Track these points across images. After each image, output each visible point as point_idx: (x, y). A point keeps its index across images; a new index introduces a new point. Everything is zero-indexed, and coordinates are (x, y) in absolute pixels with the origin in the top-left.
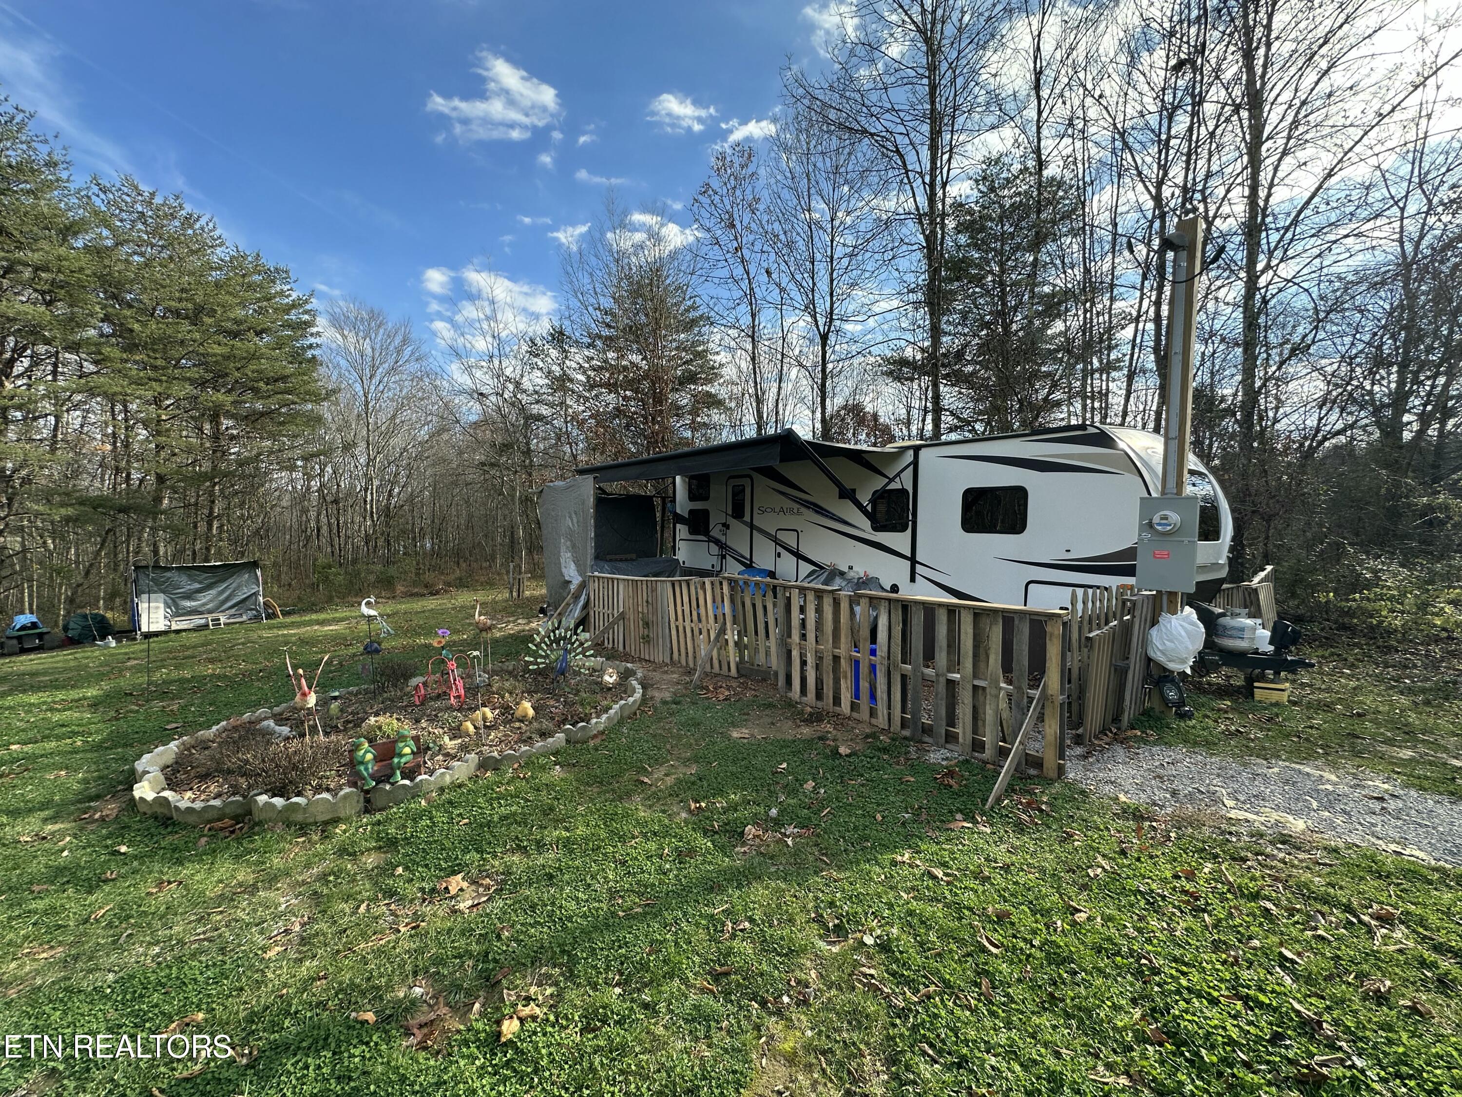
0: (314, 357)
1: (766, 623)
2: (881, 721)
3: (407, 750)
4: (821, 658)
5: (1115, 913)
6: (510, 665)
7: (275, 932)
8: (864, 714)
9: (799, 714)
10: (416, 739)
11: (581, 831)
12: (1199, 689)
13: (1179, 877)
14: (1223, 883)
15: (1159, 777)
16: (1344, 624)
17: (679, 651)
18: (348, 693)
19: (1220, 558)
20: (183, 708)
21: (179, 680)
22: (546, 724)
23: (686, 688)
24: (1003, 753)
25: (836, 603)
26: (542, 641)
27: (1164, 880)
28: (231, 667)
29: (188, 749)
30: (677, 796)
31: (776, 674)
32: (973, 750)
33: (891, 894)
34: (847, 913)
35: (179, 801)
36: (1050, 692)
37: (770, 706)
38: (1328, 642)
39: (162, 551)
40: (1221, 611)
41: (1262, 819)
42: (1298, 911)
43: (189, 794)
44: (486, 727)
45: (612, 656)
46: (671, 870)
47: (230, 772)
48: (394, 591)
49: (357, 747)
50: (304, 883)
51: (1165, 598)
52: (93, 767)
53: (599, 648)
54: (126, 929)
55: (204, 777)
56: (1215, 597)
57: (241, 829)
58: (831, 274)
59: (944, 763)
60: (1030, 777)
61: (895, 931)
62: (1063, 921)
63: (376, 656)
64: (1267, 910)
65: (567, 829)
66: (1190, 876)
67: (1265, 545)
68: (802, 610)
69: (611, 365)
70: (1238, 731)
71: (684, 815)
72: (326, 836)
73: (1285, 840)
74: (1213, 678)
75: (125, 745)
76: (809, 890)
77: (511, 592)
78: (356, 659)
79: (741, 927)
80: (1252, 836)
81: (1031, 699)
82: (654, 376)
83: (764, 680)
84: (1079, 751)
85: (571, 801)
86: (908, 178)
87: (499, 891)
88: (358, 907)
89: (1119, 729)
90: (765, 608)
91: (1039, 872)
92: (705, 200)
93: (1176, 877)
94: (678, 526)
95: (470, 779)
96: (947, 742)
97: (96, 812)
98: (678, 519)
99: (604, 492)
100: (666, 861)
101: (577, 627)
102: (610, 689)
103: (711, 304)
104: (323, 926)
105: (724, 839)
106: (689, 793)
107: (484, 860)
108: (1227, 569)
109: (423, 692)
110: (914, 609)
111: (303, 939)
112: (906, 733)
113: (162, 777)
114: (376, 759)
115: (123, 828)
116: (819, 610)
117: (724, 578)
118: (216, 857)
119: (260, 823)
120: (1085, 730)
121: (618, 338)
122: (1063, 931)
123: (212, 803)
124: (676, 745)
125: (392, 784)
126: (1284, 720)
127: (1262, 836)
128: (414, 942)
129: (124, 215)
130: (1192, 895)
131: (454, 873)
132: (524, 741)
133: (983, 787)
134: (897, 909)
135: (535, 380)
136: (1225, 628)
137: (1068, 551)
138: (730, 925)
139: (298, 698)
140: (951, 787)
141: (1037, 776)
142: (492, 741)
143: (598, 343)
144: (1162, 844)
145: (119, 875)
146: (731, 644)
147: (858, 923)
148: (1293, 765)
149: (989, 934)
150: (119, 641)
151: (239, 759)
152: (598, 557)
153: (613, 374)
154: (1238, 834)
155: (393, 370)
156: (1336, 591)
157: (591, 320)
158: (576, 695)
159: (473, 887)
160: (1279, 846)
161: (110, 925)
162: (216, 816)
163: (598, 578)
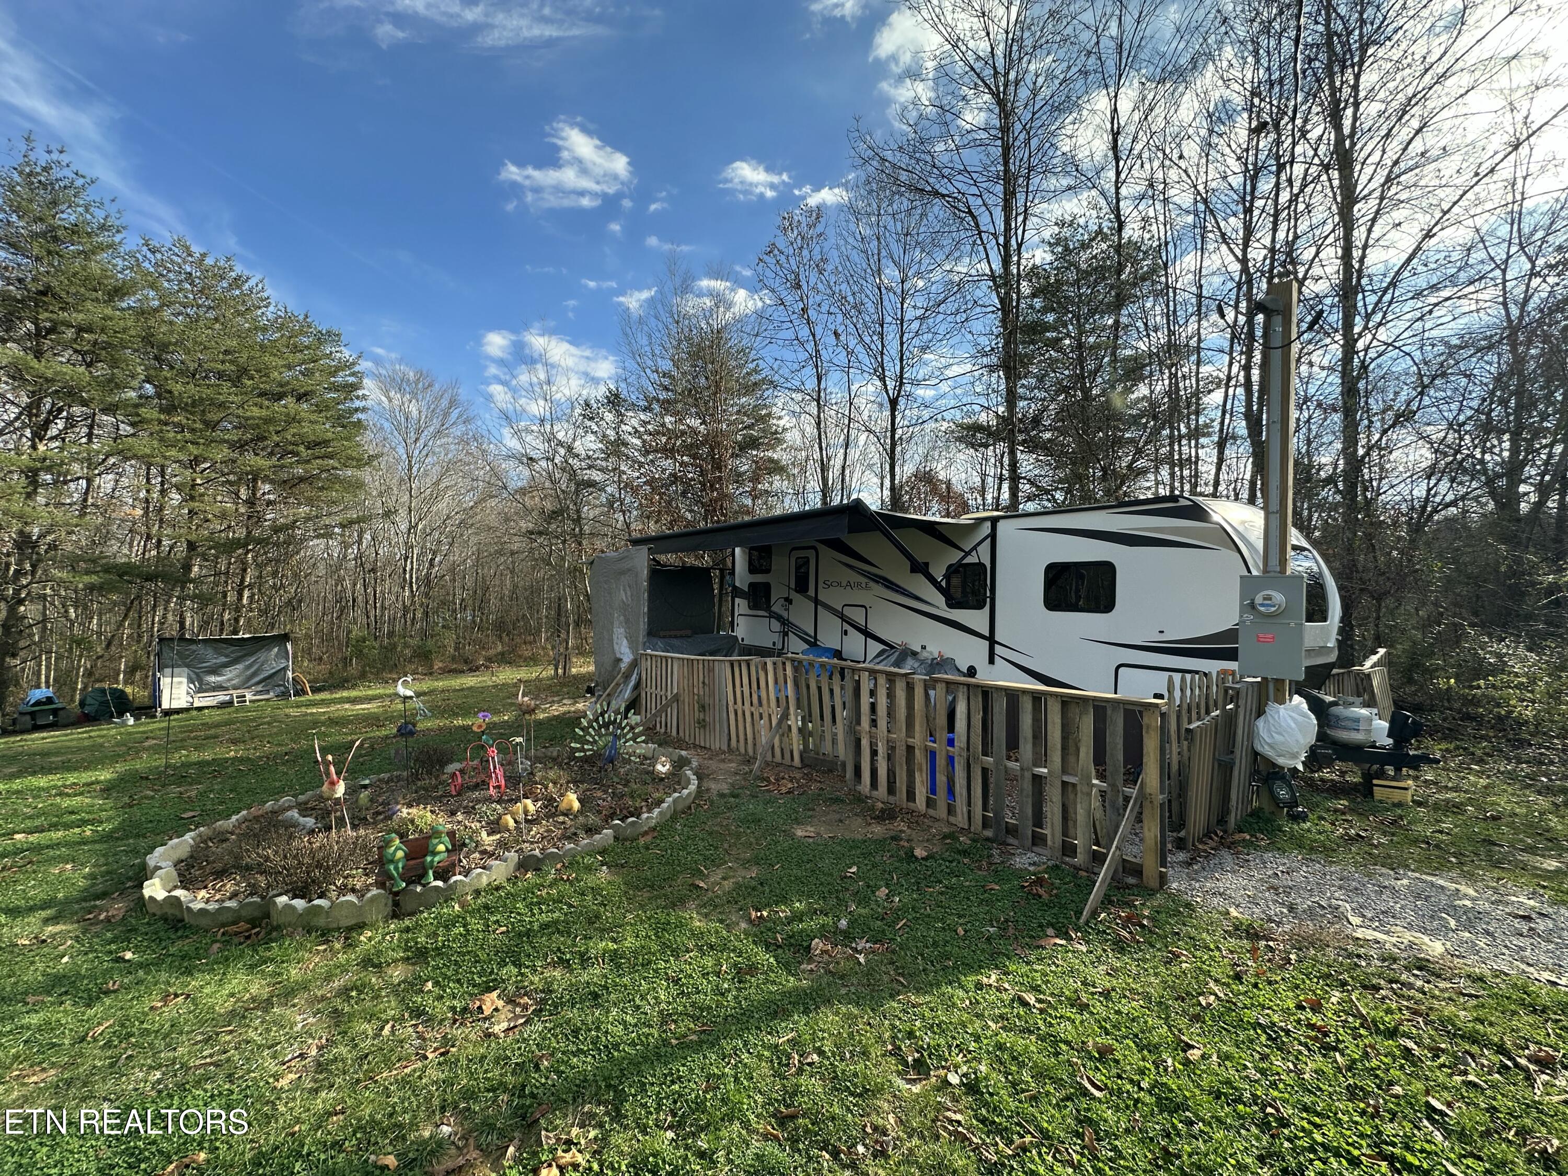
0: (359, 421)
1: (833, 707)
2: (960, 819)
3: (441, 848)
4: (893, 748)
5: (1233, 1050)
6: (554, 751)
7: (290, 1057)
8: (941, 811)
9: (869, 809)
10: (451, 834)
11: (630, 942)
12: (1311, 786)
13: (1303, 1008)
14: (1354, 1016)
15: (1272, 887)
16: (1468, 714)
17: (738, 736)
18: (379, 780)
19: (1328, 641)
20: (202, 794)
21: (199, 763)
22: (592, 819)
23: (745, 779)
24: (1099, 858)
25: (910, 688)
26: (590, 723)
27: (1286, 1011)
28: (255, 749)
29: (205, 842)
30: (736, 903)
31: (844, 765)
32: (1064, 854)
33: (978, 1024)
34: (929, 1045)
35: (192, 901)
36: (1148, 791)
37: (837, 800)
38: (1450, 734)
39: (188, 622)
40: (1332, 699)
41: (1394, 940)
42: (1443, 1051)
43: (203, 893)
44: (527, 821)
45: (664, 742)
46: (729, 990)
47: (248, 868)
48: (431, 667)
49: (388, 843)
50: (323, 998)
51: (1271, 686)
52: (102, 860)
53: (651, 733)
54: (126, 1049)
55: (220, 874)
56: (1324, 683)
57: (257, 934)
58: (901, 337)
59: (1032, 868)
60: (1128, 887)
61: (983, 1068)
62: (1174, 1058)
63: (410, 739)
64: (1408, 1050)
65: (614, 940)
66: (1316, 1007)
67: (1377, 626)
68: (872, 693)
69: (668, 429)
70: (1358, 835)
71: (743, 925)
72: (350, 945)
73: (1422, 965)
74: (1326, 774)
75: (137, 836)
76: (885, 1017)
77: (556, 669)
78: (388, 741)
79: (809, 1060)
80: (1384, 960)
81: (1127, 799)
82: (713, 441)
83: (831, 771)
84: (1182, 856)
85: (618, 908)
86: (981, 239)
87: (538, 1012)
88: (382, 1028)
89: (1225, 832)
90: (831, 691)
91: (1144, 999)
92: (770, 260)
93: (1300, 1007)
94: (737, 600)
95: (508, 880)
96: (1034, 844)
97: (101, 911)
98: (737, 592)
99: (658, 563)
100: (724, 980)
101: (627, 710)
102: (662, 779)
103: (775, 367)
104: (343, 1050)
105: (789, 954)
106: (749, 900)
107: (522, 975)
108: (1336, 652)
109: (460, 780)
110: (995, 695)
111: (319, 1064)
112: (989, 833)
113: (175, 873)
114: (407, 857)
115: (130, 931)
116: (891, 695)
117: (787, 658)
118: (228, 966)
119: (278, 928)
120: (1188, 833)
121: (676, 401)
122: (1174, 1071)
123: (228, 904)
124: (735, 844)
125: (424, 886)
126: (1409, 823)
127: (1395, 960)
128: (443, 1072)
129: (171, 275)
130: (1319, 1029)
131: (489, 990)
132: (569, 838)
133: (1076, 898)
134: (985, 1042)
135: (588, 444)
136: (1338, 718)
137: (1162, 632)
138: (796, 1057)
139: (325, 787)
140: (1040, 897)
141: (1136, 886)
142: (534, 837)
143: (656, 406)
144: (1281, 967)
145: (121, 986)
146: (794, 730)
147: (940, 1058)
148: (1424, 877)
149: (1091, 1074)
150: (137, 718)
151: (258, 854)
152: (651, 633)
153: (670, 438)
154: (1367, 958)
155: (438, 433)
156: (1457, 677)
157: (649, 384)
158: (625, 786)
159: (510, 1007)
160: (1415, 972)
161: (108, 1045)
162: (230, 919)
163: (651, 656)
